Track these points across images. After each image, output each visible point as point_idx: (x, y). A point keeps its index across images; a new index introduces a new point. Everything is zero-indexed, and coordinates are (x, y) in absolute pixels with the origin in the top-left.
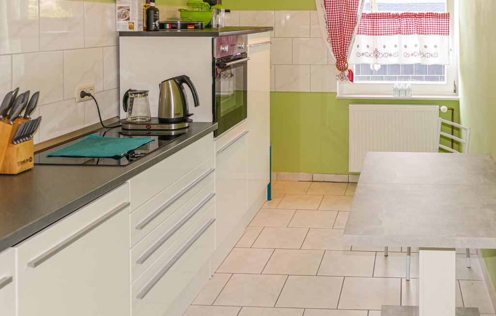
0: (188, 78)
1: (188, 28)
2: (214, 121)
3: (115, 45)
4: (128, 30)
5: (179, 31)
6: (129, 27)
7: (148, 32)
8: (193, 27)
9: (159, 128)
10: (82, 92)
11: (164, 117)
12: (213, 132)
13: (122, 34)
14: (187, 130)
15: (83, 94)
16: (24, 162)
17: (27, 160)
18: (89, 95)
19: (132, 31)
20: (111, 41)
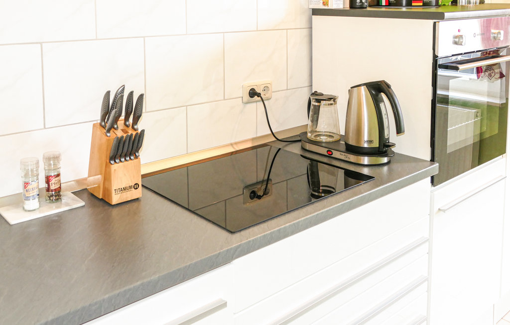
0: (389, 86)
1: (413, 4)
2: (433, 160)
3: (307, 26)
4: (321, 7)
5: (404, 9)
6: (323, 3)
7: (353, 10)
8: (421, 4)
9: (343, 158)
10: (253, 90)
11: (352, 142)
12: (430, 178)
13: (316, 12)
14: (385, 168)
15: (253, 93)
16: (125, 189)
17: (130, 187)
18: (259, 95)
19: (326, 7)
20: (302, 22)
